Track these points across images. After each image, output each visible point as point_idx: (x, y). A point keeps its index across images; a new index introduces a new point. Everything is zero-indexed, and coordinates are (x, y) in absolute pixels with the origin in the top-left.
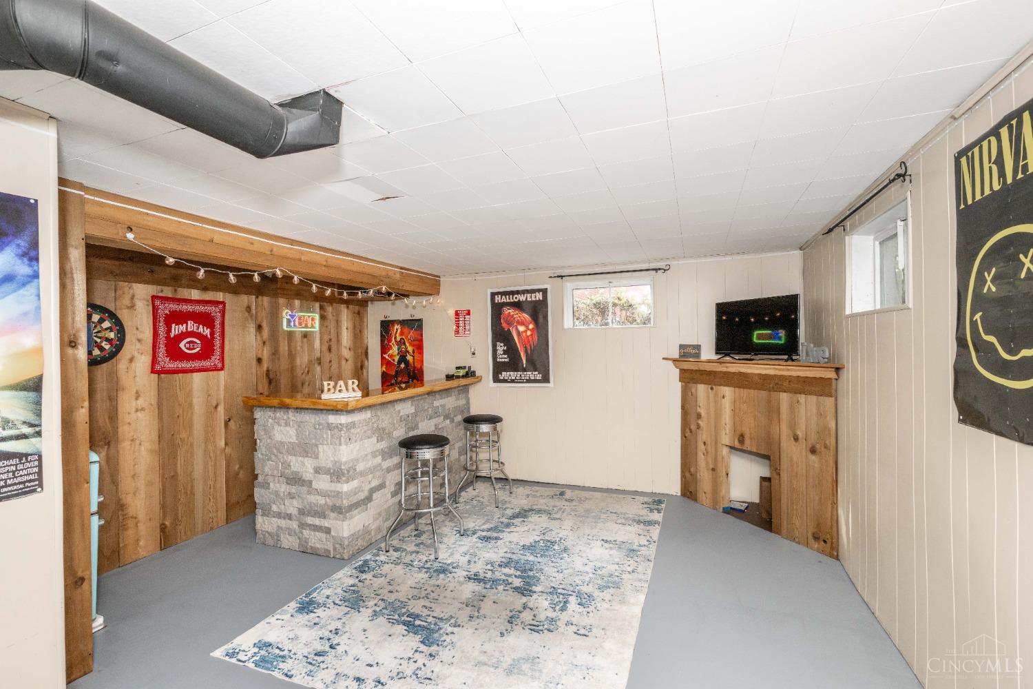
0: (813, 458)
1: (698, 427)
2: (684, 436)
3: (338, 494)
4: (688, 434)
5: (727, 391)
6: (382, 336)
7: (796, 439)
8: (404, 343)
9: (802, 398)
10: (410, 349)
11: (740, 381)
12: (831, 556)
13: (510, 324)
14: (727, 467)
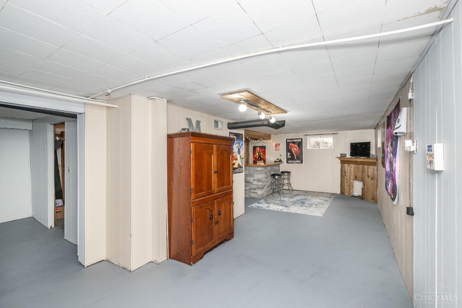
0: (372, 181)
1: (345, 175)
2: (341, 178)
3: (259, 185)
4: (342, 177)
5: (353, 165)
6: (253, 150)
7: (368, 176)
8: (260, 153)
9: (370, 166)
10: (262, 154)
11: (356, 163)
12: (375, 203)
13: (291, 147)
14: (353, 185)
